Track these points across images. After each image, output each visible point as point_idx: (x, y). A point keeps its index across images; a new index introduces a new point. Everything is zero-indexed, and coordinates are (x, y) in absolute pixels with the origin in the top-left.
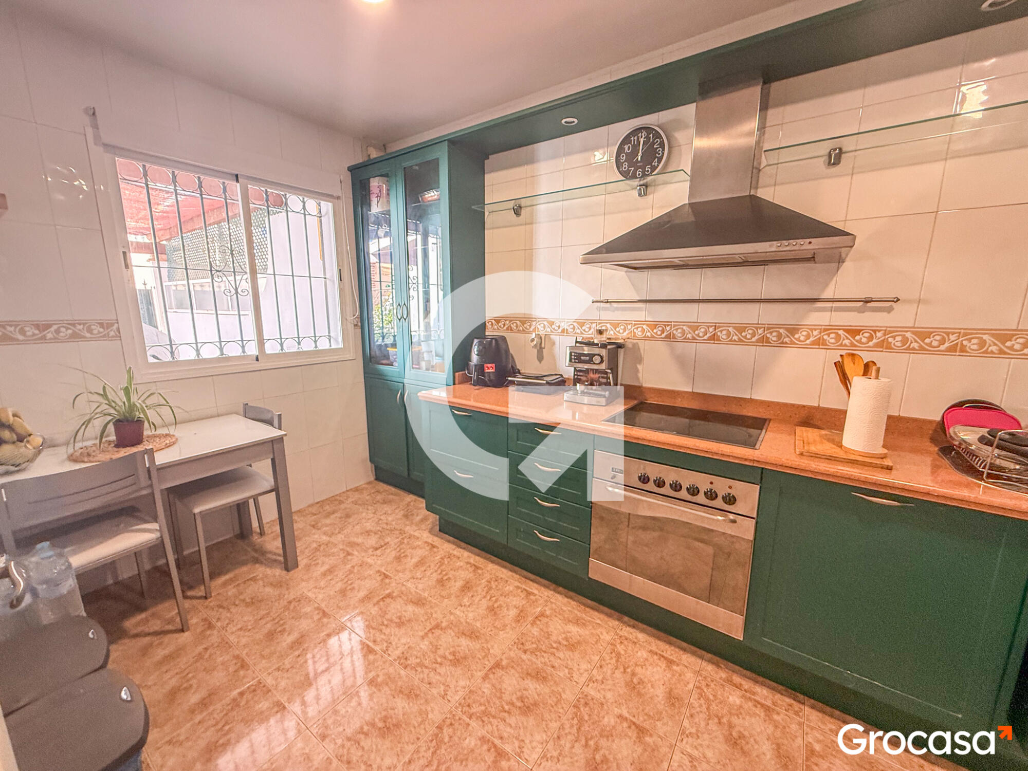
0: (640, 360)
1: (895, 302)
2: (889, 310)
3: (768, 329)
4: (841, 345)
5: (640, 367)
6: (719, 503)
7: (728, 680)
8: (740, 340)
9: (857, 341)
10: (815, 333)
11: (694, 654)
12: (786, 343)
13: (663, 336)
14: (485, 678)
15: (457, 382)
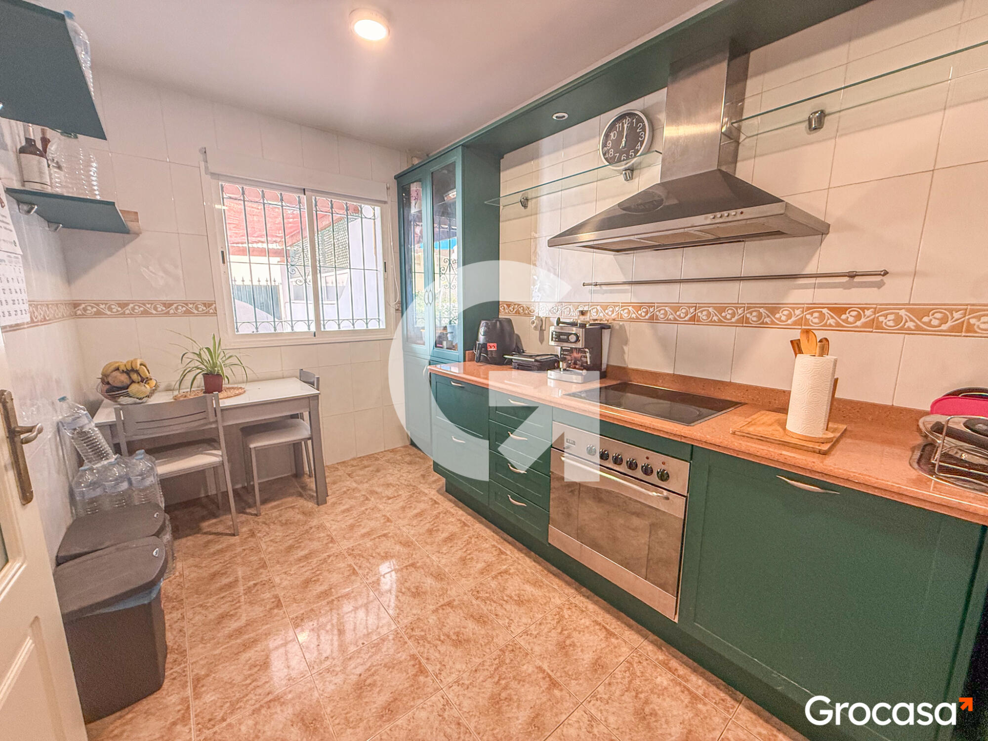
0: (626, 342)
1: (883, 275)
2: (879, 285)
3: (749, 308)
4: (825, 325)
5: (626, 348)
6: (654, 479)
7: (664, 663)
8: (720, 321)
9: (843, 321)
10: (798, 312)
11: (638, 632)
12: (767, 323)
13: (647, 317)
14: (435, 611)
15: (467, 359)
